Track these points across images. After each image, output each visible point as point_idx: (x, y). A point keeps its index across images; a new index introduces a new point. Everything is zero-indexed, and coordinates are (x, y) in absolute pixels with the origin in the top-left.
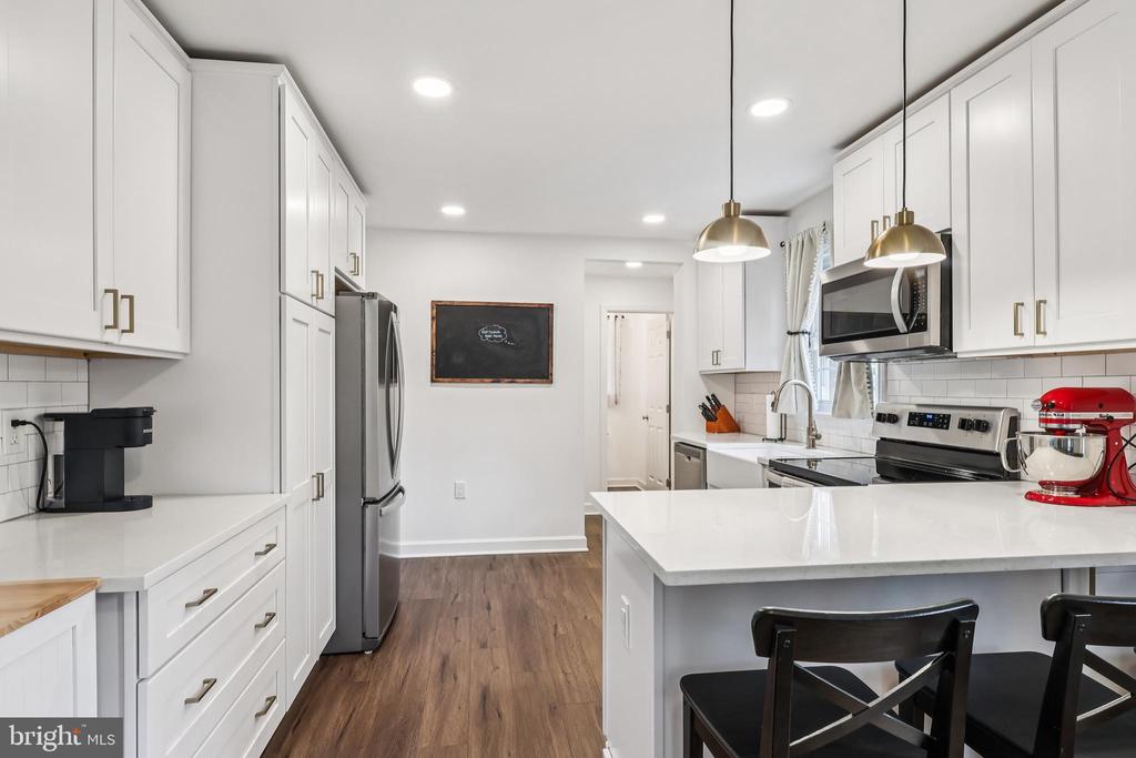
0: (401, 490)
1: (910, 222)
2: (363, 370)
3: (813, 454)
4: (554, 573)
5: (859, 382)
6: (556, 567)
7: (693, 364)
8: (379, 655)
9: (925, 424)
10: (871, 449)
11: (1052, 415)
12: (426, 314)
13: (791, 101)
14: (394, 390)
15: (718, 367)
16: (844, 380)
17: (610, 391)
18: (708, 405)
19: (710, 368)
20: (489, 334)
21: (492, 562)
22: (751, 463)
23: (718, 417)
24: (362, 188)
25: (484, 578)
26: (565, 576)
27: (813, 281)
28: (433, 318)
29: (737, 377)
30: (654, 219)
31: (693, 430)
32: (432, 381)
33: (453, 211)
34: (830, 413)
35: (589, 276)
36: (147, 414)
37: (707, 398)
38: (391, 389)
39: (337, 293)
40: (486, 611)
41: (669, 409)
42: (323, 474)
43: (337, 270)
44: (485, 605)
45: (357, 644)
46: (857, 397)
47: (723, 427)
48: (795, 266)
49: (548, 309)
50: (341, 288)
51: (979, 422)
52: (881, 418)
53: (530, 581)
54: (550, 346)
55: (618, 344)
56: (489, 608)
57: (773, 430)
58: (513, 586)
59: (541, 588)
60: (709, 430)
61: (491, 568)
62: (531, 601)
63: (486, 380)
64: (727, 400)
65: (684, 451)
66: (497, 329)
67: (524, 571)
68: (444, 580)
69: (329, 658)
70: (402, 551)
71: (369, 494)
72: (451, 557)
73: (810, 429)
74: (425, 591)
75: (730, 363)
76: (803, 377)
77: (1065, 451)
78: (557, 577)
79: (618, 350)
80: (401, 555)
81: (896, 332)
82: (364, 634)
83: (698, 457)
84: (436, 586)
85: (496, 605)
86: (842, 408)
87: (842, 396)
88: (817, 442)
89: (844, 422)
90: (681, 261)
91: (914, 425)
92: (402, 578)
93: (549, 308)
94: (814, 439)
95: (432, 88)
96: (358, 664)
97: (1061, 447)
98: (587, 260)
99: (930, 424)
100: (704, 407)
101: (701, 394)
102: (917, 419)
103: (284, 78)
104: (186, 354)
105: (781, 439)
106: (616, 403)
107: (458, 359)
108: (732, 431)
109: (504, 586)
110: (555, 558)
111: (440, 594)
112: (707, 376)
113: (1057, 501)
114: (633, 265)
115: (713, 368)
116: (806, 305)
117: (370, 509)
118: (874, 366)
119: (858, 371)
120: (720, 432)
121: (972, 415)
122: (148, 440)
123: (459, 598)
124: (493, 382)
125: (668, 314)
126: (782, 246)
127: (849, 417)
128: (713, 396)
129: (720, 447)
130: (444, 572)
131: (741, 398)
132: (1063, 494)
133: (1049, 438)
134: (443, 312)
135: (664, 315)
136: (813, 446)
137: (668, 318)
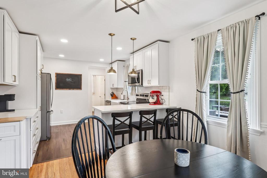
1: (134, 70)
3: (128, 101)
5: (134, 90)
7: (109, 86)
8: (50, 140)
10: (135, 100)
11: (152, 94)
12: (54, 75)
13: (122, 48)
15: (114, 87)
16: (132, 90)
17: (93, 91)
19: (112, 87)
20: (68, 80)
21: (69, 125)
22: (117, 103)
23: (113, 96)
25: (68, 128)
28: (56, 76)
29: (117, 89)
30: (102, 60)
31: (109, 98)
32: (55, 89)
33: (62, 56)
34: (130, 95)
35: (89, 68)
36: (14, 95)
37: (112, 92)
39: (41, 73)
40: (70, 133)
41: (105, 95)
43: (41, 69)
45: (45, 138)
46: (134, 92)
47: (114, 98)
48: (126, 70)
49: (81, 75)
51: (147, 95)
52: (136, 95)
54: (81, 83)
55: (94, 82)
56: (70, 132)
57: (122, 98)
60: (112, 98)
64: (115, 93)
65: (107, 102)
66: (70, 79)
69: (41, 141)
70: (52, 124)
72: (60, 125)
73: (128, 97)
75: (116, 86)
76: (127, 89)
81: (136, 83)
82: (47, 137)
83: (110, 103)
86: (132, 94)
87: (132, 92)
89: (132, 96)
94: (128, 99)
95: (64, 41)
96: (46, 142)
97: (152, 98)
98: (89, 66)
100: (111, 94)
101: (110, 92)
102: (141, 95)
103: (37, 38)
104: (18, 85)
105: (124, 99)
106: (94, 94)
107: (61, 85)
108: (116, 98)
111: (59, 131)
112: (112, 88)
116: (127, 77)
117: (48, 113)
118: (136, 87)
119: (134, 88)
121: (146, 94)
122: (14, 99)
123: (64, 131)
124: (69, 89)
125: (105, 76)
126: (124, 66)
127: (133, 95)
129: (113, 101)
130: (59, 128)
131: (118, 92)
132: (153, 104)
133: (151, 97)
134: (58, 75)
135: (104, 76)
136: (128, 100)
137: (105, 77)
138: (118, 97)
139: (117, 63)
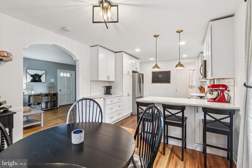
1: (180, 64)
20: (160, 76)
23: (202, 90)
32: (152, 83)
36: (111, 86)
42: (129, 94)
54: (170, 77)
60: (200, 92)
63: (160, 83)
71: (136, 97)
77: (211, 94)
93: (170, 72)
96: (134, 116)
100: (199, 87)
103: (123, 53)
107: (155, 80)
113: (211, 101)
120: (202, 92)
122: (111, 89)
132: (212, 100)
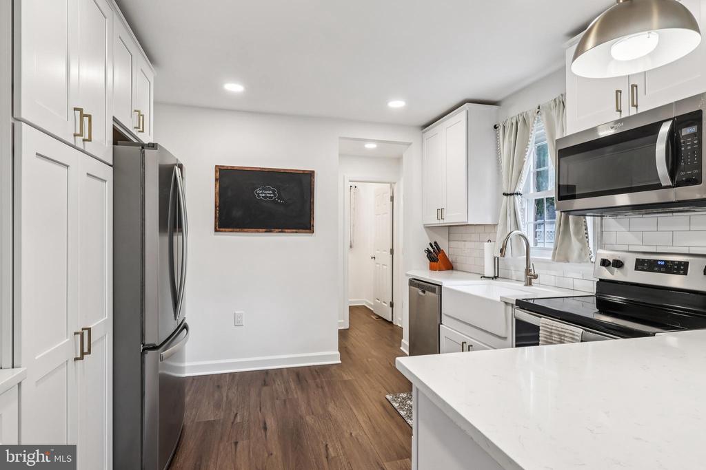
0: (186, 327)
2: (143, 219)
4: (317, 386)
5: (577, 232)
6: (318, 380)
7: (418, 220)
9: (656, 269)
10: (592, 288)
12: (211, 176)
14: (177, 238)
15: (442, 221)
18: (432, 250)
19: (434, 221)
21: (265, 378)
24: (151, 58)
25: (259, 395)
26: (326, 389)
27: (528, 153)
28: (216, 180)
29: (449, 228)
30: (397, 104)
31: (419, 268)
32: (216, 231)
33: (234, 88)
34: (550, 258)
37: (431, 244)
38: (175, 238)
39: (115, 143)
40: (263, 432)
41: (392, 252)
42: (89, 330)
43: (115, 120)
44: (262, 425)
46: (576, 245)
47: (442, 266)
48: (510, 142)
49: (311, 174)
50: (119, 137)
52: (605, 263)
53: (298, 395)
54: (311, 204)
55: (352, 207)
56: (265, 428)
58: (285, 401)
59: (309, 404)
60: (433, 269)
61: (265, 384)
62: (301, 417)
63: (261, 230)
64: (444, 246)
65: (419, 286)
67: (293, 386)
68: (225, 399)
70: (187, 371)
71: (149, 340)
72: (230, 374)
73: (528, 271)
74: (207, 412)
78: (320, 390)
79: (352, 210)
80: (187, 374)
81: (658, 186)
83: (436, 292)
84: (218, 406)
85: (271, 423)
86: (562, 255)
87: (561, 245)
88: (533, 280)
89: (564, 266)
90: (410, 142)
91: (643, 270)
92: (187, 399)
94: (530, 277)
98: (340, 138)
99: (663, 269)
100: (428, 251)
102: (641, 265)
105: (495, 277)
106: (351, 247)
107: (237, 213)
108: (449, 269)
109: (278, 402)
110: (316, 371)
111: (221, 415)
112: (430, 228)
114: (371, 146)
115: (438, 222)
116: (520, 172)
117: (150, 355)
119: (575, 223)
120: (440, 270)
123: (238, 419)
124: (266, 232)
125: (392, 184)
126: (495, 127)
127: (567, 260)
128: (435, 243)
130: (224, 390)
131: (453, 244)
134: (225, 175)
135: (389, 185)
136: (530, 284)
137: (391, 187)
138: (458, 265)
139: (464, 113)
